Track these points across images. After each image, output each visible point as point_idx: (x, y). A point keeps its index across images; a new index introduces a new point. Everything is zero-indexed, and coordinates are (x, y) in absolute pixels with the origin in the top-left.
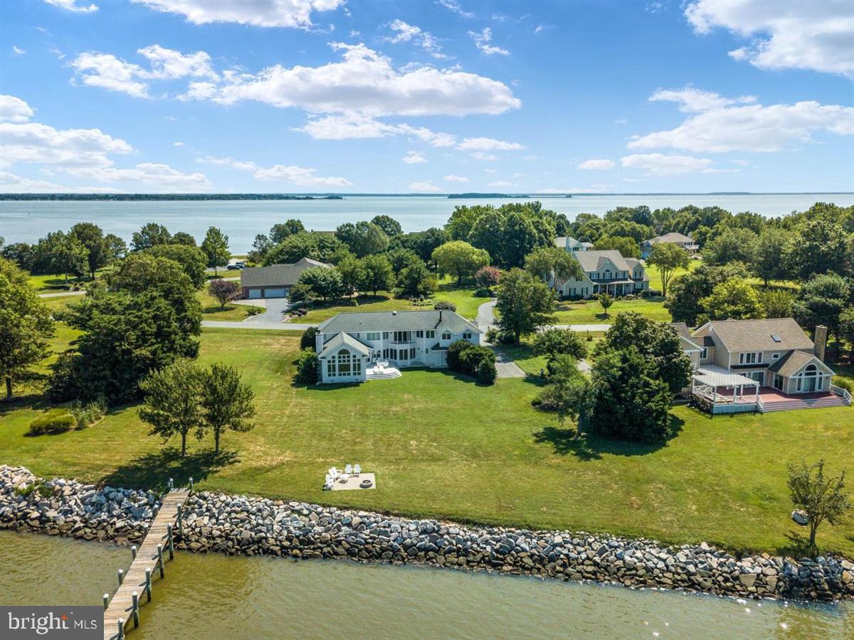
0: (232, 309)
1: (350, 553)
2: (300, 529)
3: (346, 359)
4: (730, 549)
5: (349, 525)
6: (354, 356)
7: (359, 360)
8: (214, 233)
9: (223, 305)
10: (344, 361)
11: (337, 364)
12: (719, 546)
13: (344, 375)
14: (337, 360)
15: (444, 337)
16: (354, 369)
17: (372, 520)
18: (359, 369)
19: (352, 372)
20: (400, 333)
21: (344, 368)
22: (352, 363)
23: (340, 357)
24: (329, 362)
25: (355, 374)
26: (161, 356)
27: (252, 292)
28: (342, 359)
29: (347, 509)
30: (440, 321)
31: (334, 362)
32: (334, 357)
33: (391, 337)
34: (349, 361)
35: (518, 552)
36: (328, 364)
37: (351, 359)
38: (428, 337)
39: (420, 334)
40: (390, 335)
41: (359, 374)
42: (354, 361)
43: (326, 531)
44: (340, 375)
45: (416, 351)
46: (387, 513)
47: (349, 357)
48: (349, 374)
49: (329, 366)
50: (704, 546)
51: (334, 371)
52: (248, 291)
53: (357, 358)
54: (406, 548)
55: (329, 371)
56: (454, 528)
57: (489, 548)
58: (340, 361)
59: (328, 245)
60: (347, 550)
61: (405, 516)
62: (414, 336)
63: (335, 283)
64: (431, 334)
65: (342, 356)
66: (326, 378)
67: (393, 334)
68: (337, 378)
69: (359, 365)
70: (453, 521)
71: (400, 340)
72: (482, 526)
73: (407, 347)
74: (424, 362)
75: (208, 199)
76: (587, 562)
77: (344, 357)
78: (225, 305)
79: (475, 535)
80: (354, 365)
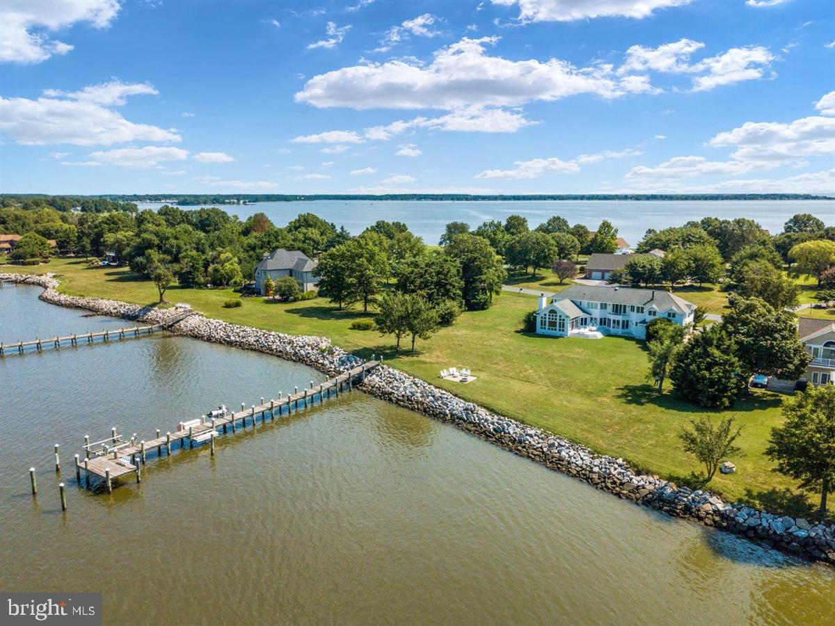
0: (567, 284)
1: (425, 411)
2: (411, 393)
3: (554, 317)
4: (635, 466)
5: (434, 396)
6: (560, 316)
7: (564, 320)
8: (606, 226)
9: (561, 281)
10: (553, 319)
11: (547, 320)
12: (629, 462)
13: (552, 329)
14: (547, 317)
15: (650, 313)
16: (560, 326)
17: (446, 396)
18: (563, 327)
19: (558, 328)
20: (617, 305)
21: (552, 324)
22: (558, 321)
23: (549, 315)
24: (542, 318)
25: (560, 330)
26: (436, 297)
27: (594, 274)
28: (551, 317)
29: (439, 388)
30: (652, 299)
31: (545, 318)
32: (545, 315)
33: (610, 309)
34: (556, 319)
35: (505, 433)
37: (558, 318)
38: (638, 312)
39: (632, 308)
40: (608, 306)
41: (563, 331)
42: (560, 320)
43: (421, 397)
44: (549, 329)
45: (629, 323)
46: (456, 395)
47: (556, 316)
48: (555, 330)
49: (542, 321)
50: (620, 461)
51: (545, 325)
52: (591, 273)
53: (562, 318)
54: (452, 415)
55: (542, 324)
56: (483, 412)
57: (492, 427)
58: (549, 319)
59: (694, 239)
60: (425, 409)
61: (463, 399)
62: (628, 309)
63: (652, 270)
64: (640, 310)
65: (551, 314)
66: (539, 330)
67: (611, 305)
68: (547, 332)
69: (563, 323)
70: (485, 407)
71: (617, 312)
72: (498, 414)
73: (620, 318)
74: (634, 333)
75: (723, 199)
76: (540, 449)
78: (563, 281)
79: (489, 418)
80: (560, 323)
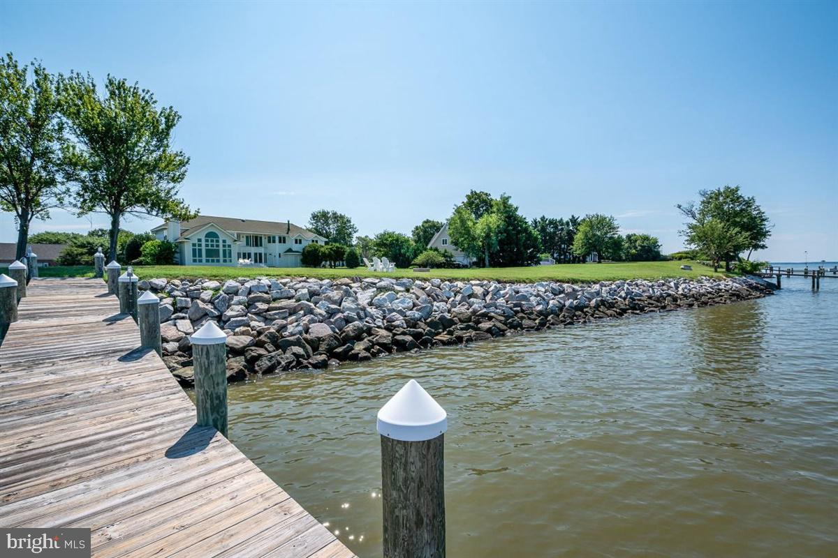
3: (215, 243)
6: (224, 241)
7: (229, 246)
10: (212, 246)
11: (203, 248)
13: (212, 261)
14: (203, 243)
15: (296, 242)
16: (225, 256)
18: (230, 256)
19: (221, 258)
20: (251, 237)
21: (212, 253)
22: (221, 249)
23: (207, 241)
24: (194, 245)
25: (225, 261)
28: (210, 243)
30: (289, 229)
31: (200, 245)
32: (200, 240)
33: (244, 240)
34: (218, 246)
36: (192, 247)
37: (221, 244)
38: (280, 242)
39: (272, 239)
41: (230, 261)
42: (224, 246)
44: (208, 261)
45: (268, 257)
47: (217, 241)
48: (218, 261)
49: (194, 251)
51: (200, 255)
53: (227, 243)
55: (194, 255)
58: (207, 245)
62: (265, 241)
64: (283, 240)
65: (210, 239)
66: (190, 263)
67: (245, 237)
68: (205, 265)
69: (230, 251)
71: (252, 243)
77: (212, 241)
80: (224, 251)
